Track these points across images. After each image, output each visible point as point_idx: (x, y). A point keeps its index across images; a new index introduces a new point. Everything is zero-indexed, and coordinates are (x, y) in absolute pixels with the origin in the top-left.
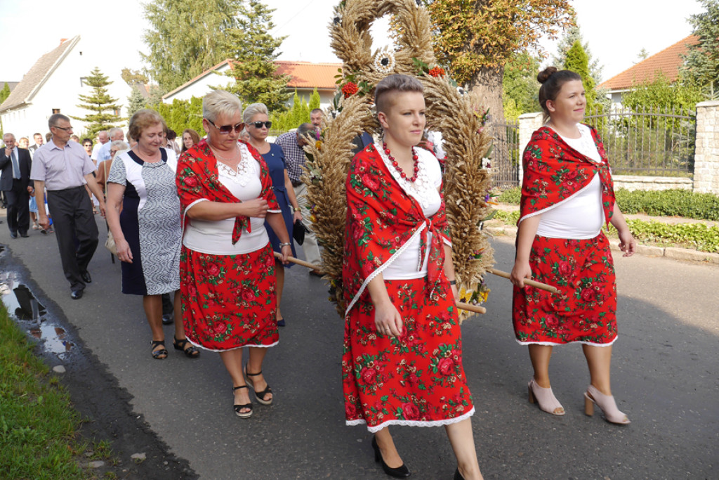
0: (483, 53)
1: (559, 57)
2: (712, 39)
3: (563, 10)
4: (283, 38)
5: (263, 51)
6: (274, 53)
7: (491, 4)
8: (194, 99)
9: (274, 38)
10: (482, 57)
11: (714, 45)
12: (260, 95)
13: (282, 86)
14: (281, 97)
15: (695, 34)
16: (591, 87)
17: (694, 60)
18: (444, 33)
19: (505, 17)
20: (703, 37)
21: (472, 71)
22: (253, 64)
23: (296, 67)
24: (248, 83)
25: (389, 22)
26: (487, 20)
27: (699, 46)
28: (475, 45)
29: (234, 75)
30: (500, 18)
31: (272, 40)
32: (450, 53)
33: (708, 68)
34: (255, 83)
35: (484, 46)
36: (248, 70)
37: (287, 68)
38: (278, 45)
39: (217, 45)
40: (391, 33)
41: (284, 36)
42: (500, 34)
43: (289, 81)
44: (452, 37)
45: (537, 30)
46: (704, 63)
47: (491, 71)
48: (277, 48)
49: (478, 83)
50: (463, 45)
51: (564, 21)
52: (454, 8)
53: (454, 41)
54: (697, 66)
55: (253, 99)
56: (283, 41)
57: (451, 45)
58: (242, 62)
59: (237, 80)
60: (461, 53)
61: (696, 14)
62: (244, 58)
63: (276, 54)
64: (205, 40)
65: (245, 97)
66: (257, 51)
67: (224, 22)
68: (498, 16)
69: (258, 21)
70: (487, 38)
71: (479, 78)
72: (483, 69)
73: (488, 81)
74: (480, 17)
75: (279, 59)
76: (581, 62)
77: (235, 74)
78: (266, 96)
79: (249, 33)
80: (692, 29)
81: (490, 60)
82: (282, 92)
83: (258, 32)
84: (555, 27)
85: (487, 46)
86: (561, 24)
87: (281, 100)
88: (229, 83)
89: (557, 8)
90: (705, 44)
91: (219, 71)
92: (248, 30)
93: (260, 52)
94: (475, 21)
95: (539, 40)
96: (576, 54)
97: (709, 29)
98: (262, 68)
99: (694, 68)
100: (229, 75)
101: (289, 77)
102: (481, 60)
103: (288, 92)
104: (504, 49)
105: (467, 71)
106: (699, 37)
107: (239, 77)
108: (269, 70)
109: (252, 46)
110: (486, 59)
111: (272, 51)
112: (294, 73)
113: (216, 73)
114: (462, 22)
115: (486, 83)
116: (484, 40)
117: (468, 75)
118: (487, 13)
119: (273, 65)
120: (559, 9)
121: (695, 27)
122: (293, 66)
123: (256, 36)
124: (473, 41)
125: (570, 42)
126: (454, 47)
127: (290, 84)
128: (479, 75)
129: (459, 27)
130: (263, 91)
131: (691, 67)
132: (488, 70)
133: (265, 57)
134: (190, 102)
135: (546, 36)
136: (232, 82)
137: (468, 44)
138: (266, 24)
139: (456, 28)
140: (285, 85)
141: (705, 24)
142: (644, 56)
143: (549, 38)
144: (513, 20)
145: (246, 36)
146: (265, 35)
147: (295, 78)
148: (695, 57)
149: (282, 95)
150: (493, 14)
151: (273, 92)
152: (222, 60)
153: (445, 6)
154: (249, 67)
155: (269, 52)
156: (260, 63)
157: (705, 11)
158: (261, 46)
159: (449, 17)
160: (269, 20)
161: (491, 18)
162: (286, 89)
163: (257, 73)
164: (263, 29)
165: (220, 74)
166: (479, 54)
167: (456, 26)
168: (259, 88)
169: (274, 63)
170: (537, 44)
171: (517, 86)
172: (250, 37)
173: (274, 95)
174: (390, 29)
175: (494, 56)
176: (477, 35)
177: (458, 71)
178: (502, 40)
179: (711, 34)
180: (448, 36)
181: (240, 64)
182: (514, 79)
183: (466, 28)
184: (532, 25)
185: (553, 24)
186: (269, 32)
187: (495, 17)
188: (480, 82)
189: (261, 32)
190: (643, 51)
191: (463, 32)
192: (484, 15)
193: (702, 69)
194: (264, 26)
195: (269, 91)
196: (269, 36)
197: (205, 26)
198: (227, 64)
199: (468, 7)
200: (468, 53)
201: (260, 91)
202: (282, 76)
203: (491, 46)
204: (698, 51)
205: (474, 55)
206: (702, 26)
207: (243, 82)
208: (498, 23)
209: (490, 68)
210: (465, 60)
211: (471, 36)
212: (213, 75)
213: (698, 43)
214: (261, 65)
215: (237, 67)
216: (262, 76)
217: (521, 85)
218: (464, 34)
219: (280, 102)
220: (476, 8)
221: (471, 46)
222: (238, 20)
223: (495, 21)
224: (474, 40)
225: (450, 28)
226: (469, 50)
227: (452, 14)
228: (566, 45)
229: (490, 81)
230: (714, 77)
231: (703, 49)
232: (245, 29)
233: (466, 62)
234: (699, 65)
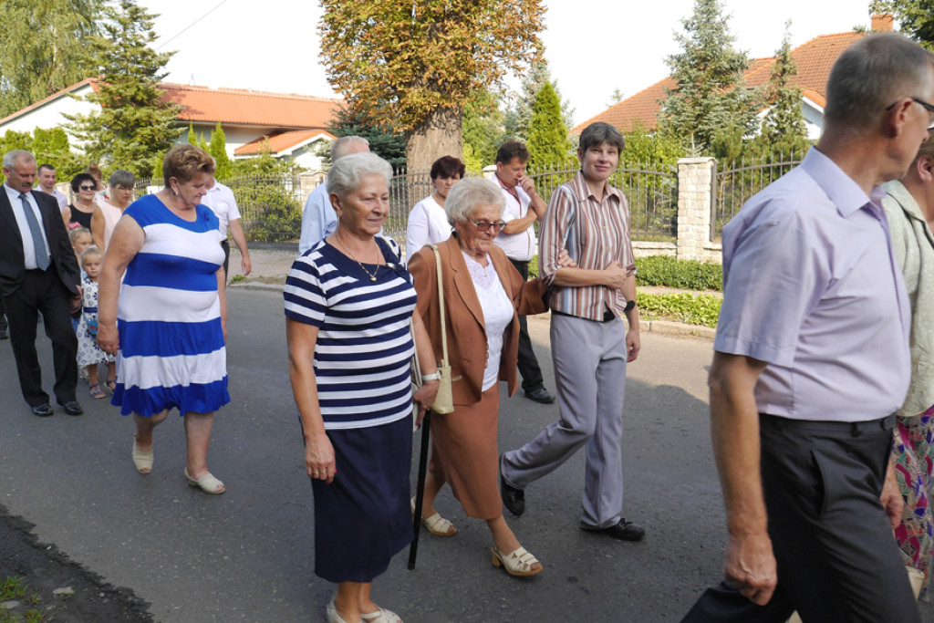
0: (439, 90)
1: (524, 96)
2: (691, 84)
3: (531, 43)
4: (170, 54)
5: (142, 70)
6: (159, 73)
7: (447, 31)
8: (39, 132)
9: (158, 54)
10: (437, 94)
11: (693, 91)
12: (138, 130)
13: (171, 118)
14: (168, 134)
15: (673, 77)
16: (564, 137)
17: (673, 108)
18: (391, 62)
19: (464, 48)
20: (682, 82)
21: (425, 111)
22: (128, 87)
23: (187, 93)
24: (121, 113)
25: (320, 44)
26: (443, 50)
27: (678, 91)
28: (429, 79)
29: (100, 101)
30: (459, 49)
31: (154, 56)
32: (399, 89)
33: (688, 117)
34: (130, 113)
35: (440, 82)
36: (120, 94)
37: (176, 95)
38: (163, 63)
39: (70, 58)
40: (322, 59)
41: (171, 51)
42: (459, 68)
43: (179, 112)
44: (401, 69)
45: (502, 66)
46: (684, 111)
47: (449, 113)
48: (161, 67)
49: (432, 127)
50: (414, 78)
51: (532, 56)
52: (403, 33)
53: (404, 73)
54: (676, 114)
55: (129, 135)
56: (171, 58)
57: (400, 79)
58: (110, 83)
59: (103, 107)
60: (412, 89)
61: (674, 54)
62: (113, 78)
63: (160, 75)
64: (51, 50)
65: (116, 132)
66: (133, 70)
67: (80, 25)
68: (456, 46)
69: (133, 28)
70: (444, 72)
71: (435, 120)
72: (439, 109)
73: (445, 125)
74: (434, 47)
75: (165, 81)
76: (553, 107)
77: (102, 99)
78: (147, 131)
79: (121, 45)
80: (670, 72)
81: (446, 99)
82: (169, 127)
83: (134, 44)
84: (521, 63)
85: (443, 82)
86: (528, 60)
87: (168, 137)
88: (93, 112)
89: (523, 40)
90: (684, 89)
91: (77, 94)
92: (120, 40)
93: (138, 71)
94: (430, 51)
95: (504, 77)
96: (547, 98)
97: (687, 73)
98: (141, 94)
99: (673, 116)
100: (92, 101)
101: (179, 106)
102: (436, 98)
103: (178, 126)
104: (462, 85)
105: (419, 111)
106: (677, 82)
107: (107, 104)
108: (151, 95)
109: (125, 63)
110: (442, 97)
111: (155, 70)
112: (185, 102)
113: (72, 97)
114: (413, 50)
115: (443, 126)
116: (439, 74)
117: (421, 115)
118: (442, 42)
119: (157, 90)
120: (526, 42)
121: (672, 69)
122: (183, 92)
123: (131, 49)
124: (427, 75)
125: (536, 78)
126: (404, 81)
127: (179, 116)
128: (435, 116)
129: (409, 57)
130: (143, 124)
131: (669, 115)
132: (445, 112)
133: (145, 78)
134: (32, 136)
135: (511, 72)
136: (97, 110)
137: (421, 78)
138: (146, 34)
139: (406, 57)
140: (174, 117)
141: (683, 67)
142: (618, 97)
143: (515, 76)
144: (473, 51)
145: (117, 49)
146: (145, 49)
147: (188, 109)
148: (673, 103)
149: (170, 131)
150: (451, 43)
151: (156, 126)
152: (80, 80)
153: (392, 30)
154: (121, 91)
155: (151, 72)
156: (137, 86)
157: (683, 51)
158: (139, 63)
159: (397, 45)
160: (149, 29)
161: (448, 48)
162: (175, 123)
163: (133, 99)
164: (141, 41)
165: (79, 99)
166: (433, 90)
167: (406, 56)
168: (137, 120)
169: (157, 87)
170: (502, 82)
171: (473, 128)
172: (122, 50)
173: (159, 130)
174: (321, 53)
175: (453, 94)
176: (431, 67)
177: (409, 110)
178: (461, 75)
179: (690, 78)
180: (397, 67)
181: (108, 85)
182: (469, 119)
183: (417, 58)
184: (495, 59)
185: (520, 59)
186: (150, 45)
187: (453, 48)
188: (435, 125)
189: (139, 45)
190: (617, 92)
191: (414, 63)
192: (440, 44)
193: (682, 118)
194: (142, 37)
195: (151, 124)
196: (150, 50)
197: (53, 29)
198: (88, 85)
199: (420, 33)
200: (421, 90)
201: (138, 123)
202: (170, 105)
203: (449, 82)
204: (676, 97)
205: (428, 92)
206: (680, 68)
207: (114, 112)
208: (457, 54)
209: (447, 108)
210: (418, 97)
211: (424, 68)
212: (68, 99)
213: (678, 88)
214: (139, 89)
215: (105, 90)
216: (141, 104)
217: (478, 127)
218: (416, 65)
219: (167, 140)
220: (430, 35)
221: (424, 81)
222: (106, 26)
223: (453, 53)
224: (427, 73)
225: (399, 58)
226: (422, 85)
227: (400, 41)
228: (532, 82)
229: (448, 124)
230: (695, 128)
231: (682, 95)
232: (115, 39)
233: (419, 100)
234: (678, 114)
